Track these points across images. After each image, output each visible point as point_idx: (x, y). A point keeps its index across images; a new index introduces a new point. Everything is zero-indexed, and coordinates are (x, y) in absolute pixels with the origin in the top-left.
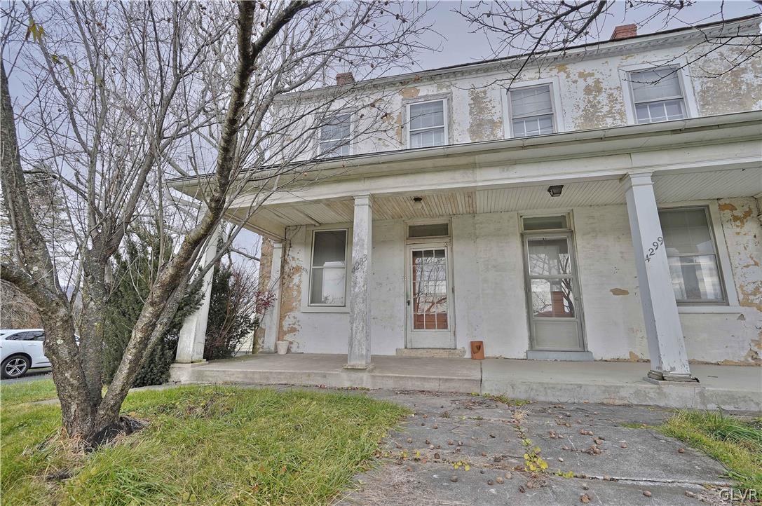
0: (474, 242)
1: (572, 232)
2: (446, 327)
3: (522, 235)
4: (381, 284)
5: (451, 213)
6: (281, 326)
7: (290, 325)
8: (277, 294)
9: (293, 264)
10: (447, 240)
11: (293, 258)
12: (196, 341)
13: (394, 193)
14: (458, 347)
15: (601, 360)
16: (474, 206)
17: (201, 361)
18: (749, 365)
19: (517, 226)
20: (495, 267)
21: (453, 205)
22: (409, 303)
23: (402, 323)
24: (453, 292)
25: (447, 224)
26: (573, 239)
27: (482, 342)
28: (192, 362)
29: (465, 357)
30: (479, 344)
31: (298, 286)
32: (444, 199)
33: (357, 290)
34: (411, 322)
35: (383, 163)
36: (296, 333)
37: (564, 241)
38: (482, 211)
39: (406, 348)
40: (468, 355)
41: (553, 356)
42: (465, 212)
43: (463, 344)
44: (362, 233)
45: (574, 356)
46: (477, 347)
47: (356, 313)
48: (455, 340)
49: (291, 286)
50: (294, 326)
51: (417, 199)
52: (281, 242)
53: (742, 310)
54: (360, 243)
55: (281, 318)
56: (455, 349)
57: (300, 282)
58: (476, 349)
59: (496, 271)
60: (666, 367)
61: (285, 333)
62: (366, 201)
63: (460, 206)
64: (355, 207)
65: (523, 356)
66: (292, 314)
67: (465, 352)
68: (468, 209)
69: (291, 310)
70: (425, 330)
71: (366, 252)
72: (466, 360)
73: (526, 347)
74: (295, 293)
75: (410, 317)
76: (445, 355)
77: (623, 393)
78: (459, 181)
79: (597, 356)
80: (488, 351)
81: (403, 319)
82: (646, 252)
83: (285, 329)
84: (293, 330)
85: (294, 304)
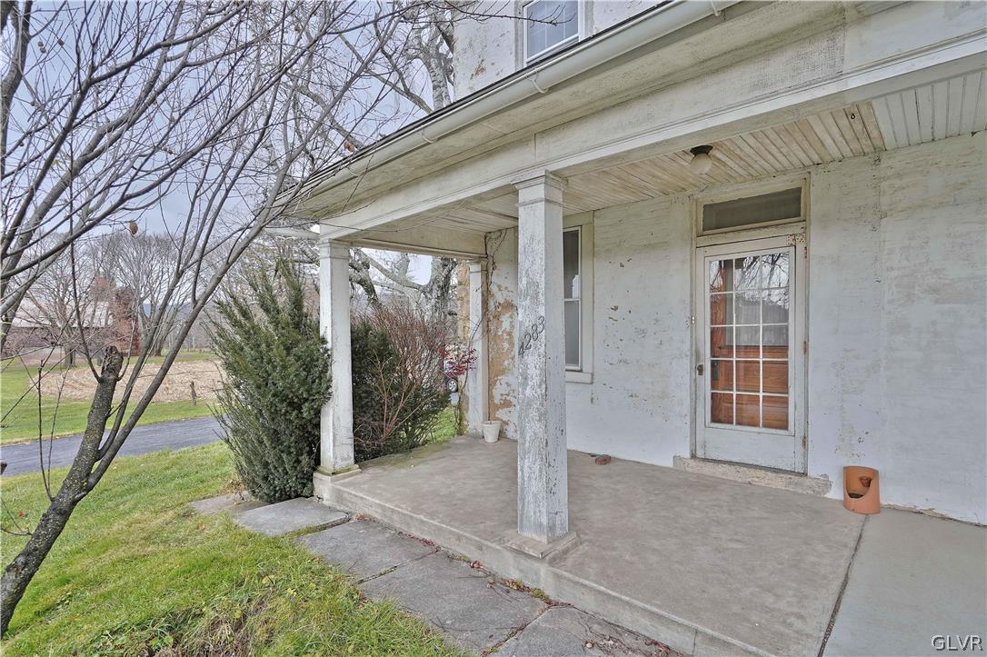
0: (874, 229)
2: (783, 426)
4: (644, 332)
5: (807, 162)
6: (490, 397)
7: (502, 395)
8: (478, 347)
9: (500, 297)
10: (797, 229)
11: (499, 287)
12: (338, 443)
13: (600, 160)
14: (812, 473)
16: (875, 134)
17: (349, 470)
20: (933, 290)
21: (806, 145)
22: (701, 370)
23: (686, 408)
24: (806, 350)
25: (799, 190)
27: (875, 473)
28: (333, 474)
29: (829, 495)
30: (868, 475)
31: (510, 334)
32: (773, 136)
33: (528, 392)
34: (705, 409)
35: (552, 89)
36: (512, 409)
38: (903, 140)
39: (693, 456)
40: (836, 493)
42: (846, 151)
43: (827, 467)
44: (535, 267)
46: (861, 484)
47: (528, 438)
48: (805, 455)
49: (500, 333)
50: (508, 398)
51: (701, 151)
52: (478, 263)
54: (531, 292)
55: (491, 385)
56: (805, 474)
57: (512, 327)
58: (858, 487)
59: (937, 302)
61: (497, 407)
62: (539, 191)
63: (828, 142)
64: (521, 210)
66: (504, 379)
67: (827, 485)
68: (855, 145)
69: (503, 372)
70: (734, 426)
71: (541, 312)
72: (830, 504)
74: (506, 345)
75: (702, 398)
76: (777, 483)
78: (781, 87)
80: (893, 495)
81: (687, 402)
83: (497, 401)
84: (507, 404)
85: (506, 363)
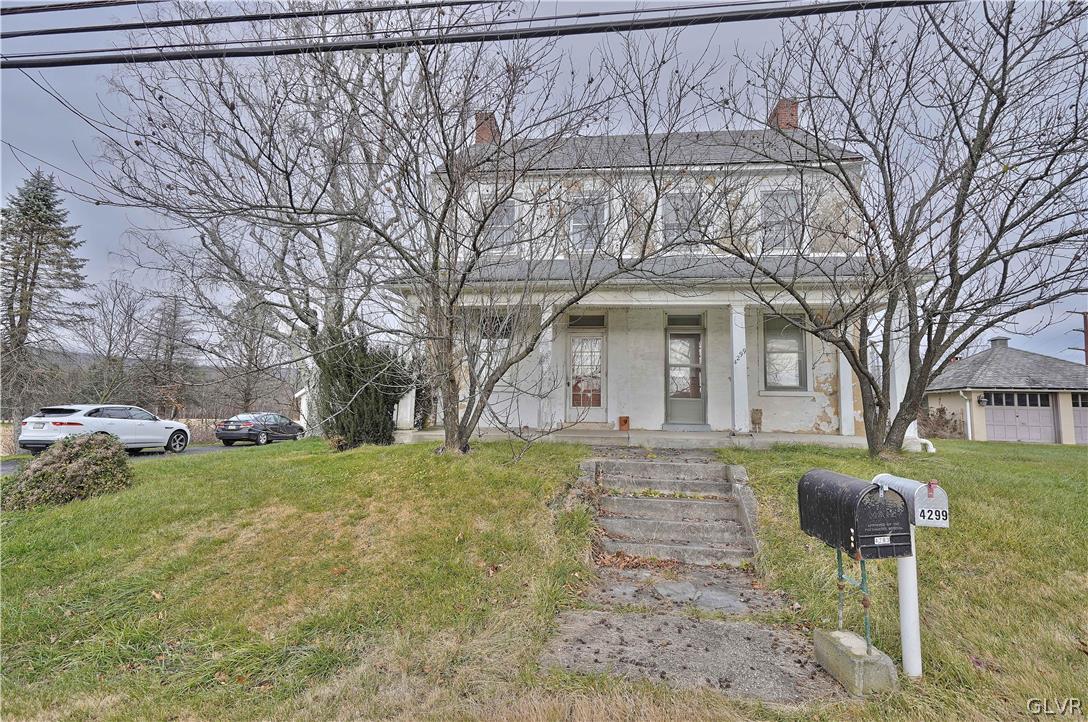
0: (627, 334)
1: (705, 330)
2: (599, 405)
3: (666, 330)
10: (603, 330)
12: (411, 414)
14: (609, 421)
15: (717, 431)
18: (814, 433)
19: (662, 322)
20: (641, 356)
22: (568, 384)
23: (563, 401)
24: (606, 375)
25: (604, 316)
26: (705, 335)
27: (628, 418)
28: (411, 429)
29: (614, 429)
30: (625, 419)
34: (570, 401)
37: (699, 335)
39: (566, 422)
40: (616, 428)
41: (682, 428)
43: (613, 418)
45: (697, 428)
46: (624, 421)
48: (607, 416)
53: (815, 394)
54: (545, 342)
56: (607, 423)
58: (623, 423)
60: (737, 428)
62: (550, 309)
65: (659, 428)
67: (614, 425)
70: (582, 408)
71: (550, 349)
72: (616, 431)
73: (663, 421)
75: (569, 396)
76: (598, 427)
77: (712, 444)
79: (714, 428)
80: (633, 425)
81: (564, 399)
82: (735, 358)
